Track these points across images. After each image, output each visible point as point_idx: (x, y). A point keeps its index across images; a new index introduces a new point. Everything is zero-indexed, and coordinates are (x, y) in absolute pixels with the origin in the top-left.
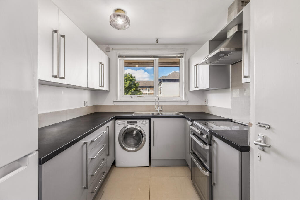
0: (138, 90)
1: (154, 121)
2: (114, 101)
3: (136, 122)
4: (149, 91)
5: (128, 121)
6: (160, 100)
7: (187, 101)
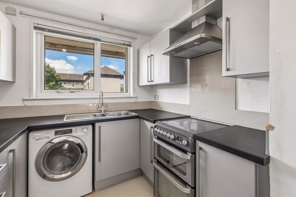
0: (58, 85)
1: (100, 127)
2: (24, 100)
3: (71, 131)
4: (73, 86)
5: (55, 131)
6: (104, 96)
7: (136, 97)
